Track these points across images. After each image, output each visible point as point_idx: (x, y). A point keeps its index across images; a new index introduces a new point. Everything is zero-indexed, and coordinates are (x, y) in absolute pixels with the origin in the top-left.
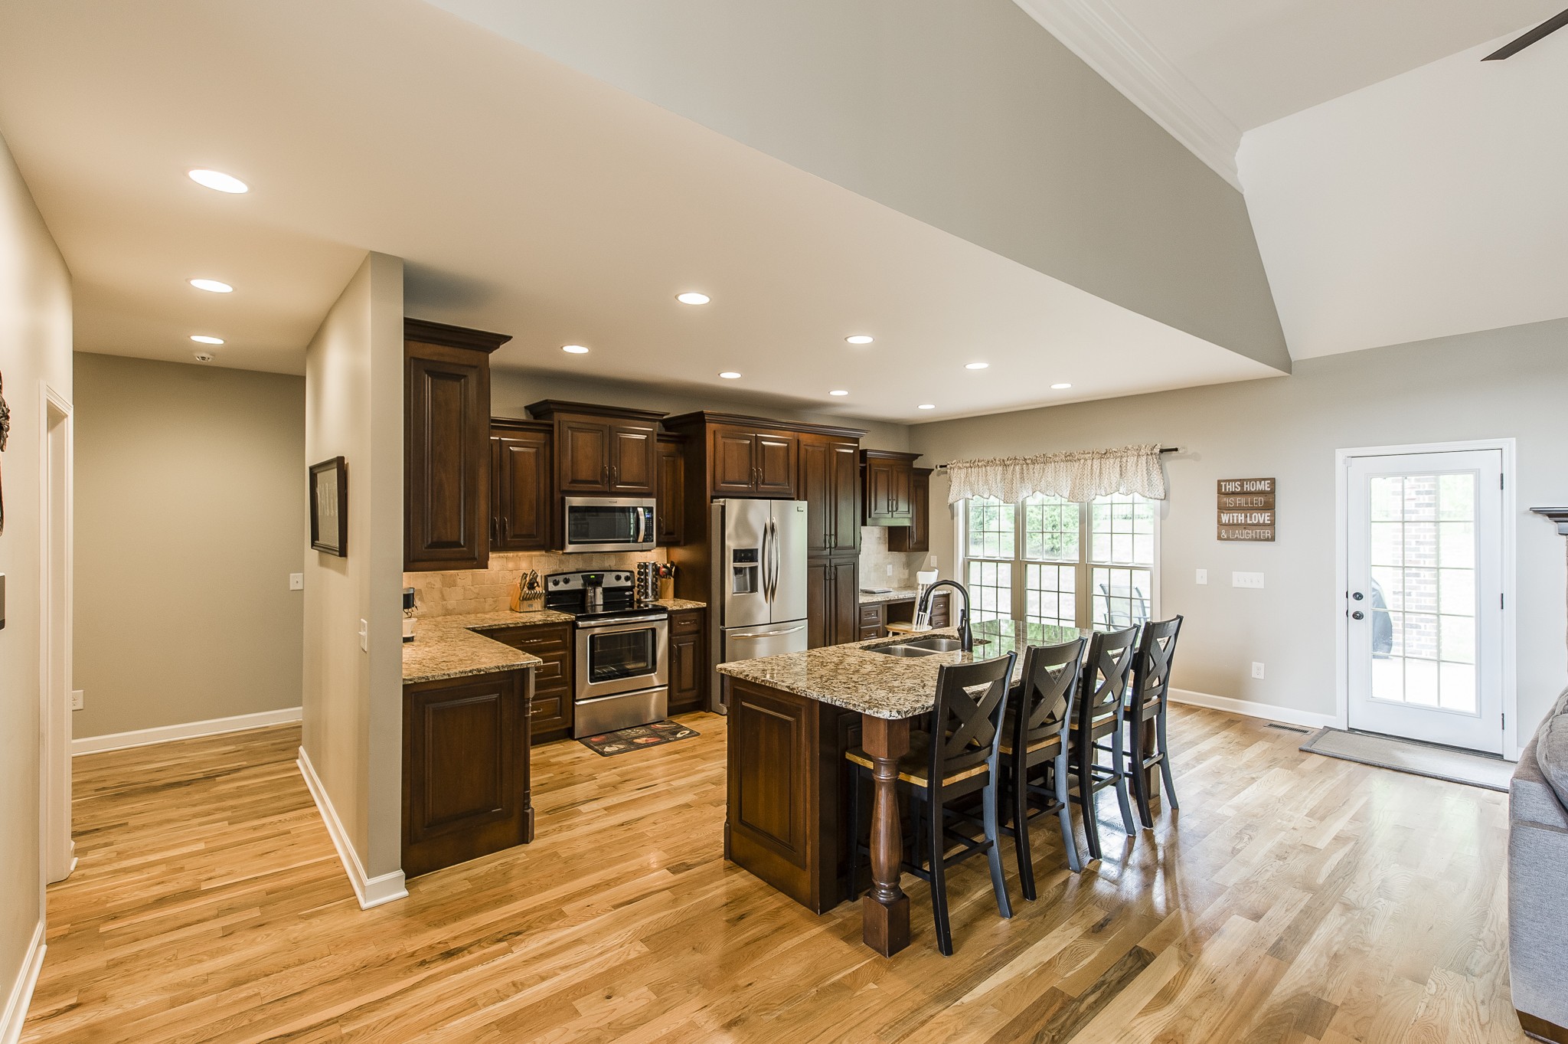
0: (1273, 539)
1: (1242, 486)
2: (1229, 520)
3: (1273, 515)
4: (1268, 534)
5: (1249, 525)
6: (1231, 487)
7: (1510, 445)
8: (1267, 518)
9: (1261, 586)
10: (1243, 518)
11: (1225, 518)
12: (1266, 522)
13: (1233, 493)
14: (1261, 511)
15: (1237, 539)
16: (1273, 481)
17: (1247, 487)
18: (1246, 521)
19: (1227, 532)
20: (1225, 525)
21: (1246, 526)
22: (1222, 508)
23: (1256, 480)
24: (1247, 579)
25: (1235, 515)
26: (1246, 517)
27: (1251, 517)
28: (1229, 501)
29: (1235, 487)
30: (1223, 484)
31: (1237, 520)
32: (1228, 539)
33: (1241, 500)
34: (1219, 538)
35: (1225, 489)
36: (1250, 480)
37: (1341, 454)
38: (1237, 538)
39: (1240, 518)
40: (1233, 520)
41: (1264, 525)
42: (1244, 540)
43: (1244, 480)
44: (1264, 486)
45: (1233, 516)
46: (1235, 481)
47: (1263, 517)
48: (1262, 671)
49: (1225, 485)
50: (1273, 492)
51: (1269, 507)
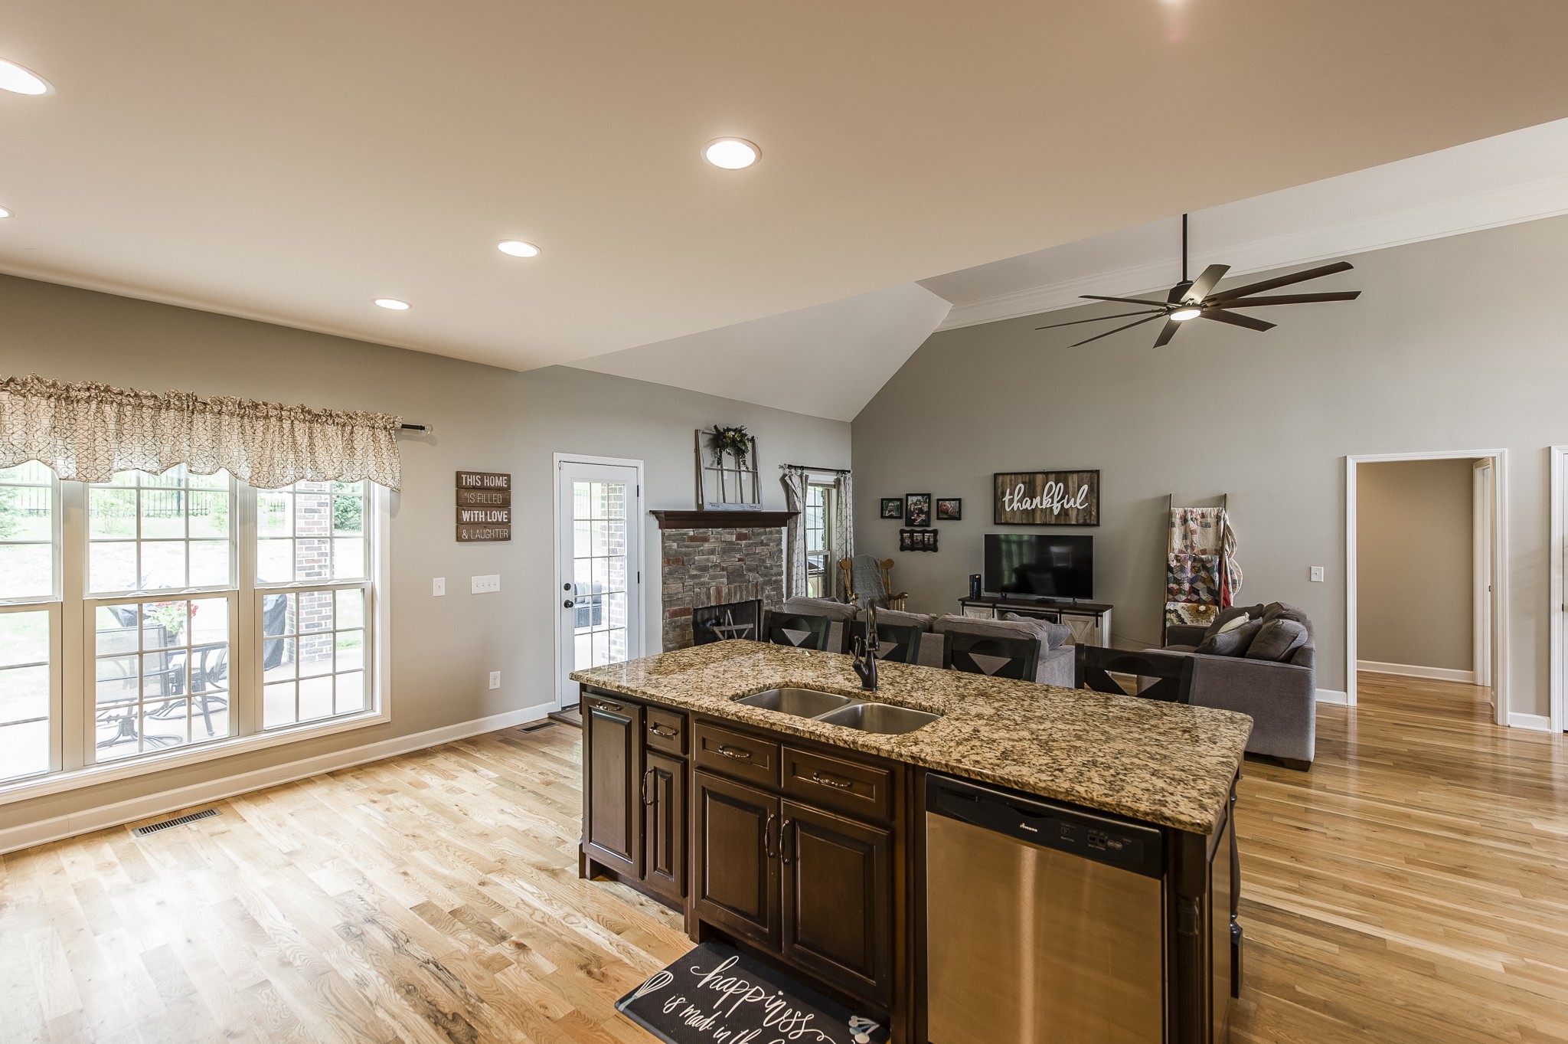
0: (508, 538)
1: (482, 480)
2: (470, 519)
3: (509, 514)
4: (502, 533)
5: (490, 523)
6: (472, 481)
7: (641, 464)
8: (505, 516)
9: (497, 589)
10: (483, 516)
11: (466, 516)
12: (504, 520)
13: (474, 488)
14: (500, 509)
15: (478, 540)
16: (509, 476)
17: (487, 482)
18: (486, 519)
19: (465, 532)
20: (466, 523)
21: (486, 525)
22: (461, 505)
23: (495, 475)
24: (484, 584)
25: (476, 512)
26: (486, 515)
27: (491, 515)
28: (470, 496)
29: (476, 481)
30: (464, 476)
31: (478, 518)
32: (469, 540)
33: (481, 497)
34: (459, 539)
35: (466, 483)
36: (490, 475)
37: (558, 457)
38: (478, 538)
39: (480, 516)
40: (474, 518)
41: (503, 523)
42: (485, 540)
43: (485, 474)
44: (501, 483)
45: (474, 514)
46: (476, 474)
47: (499, 516)
48: (498, 681)
49: (466, 478)
50: (509, 487)
51: (506, 505)
